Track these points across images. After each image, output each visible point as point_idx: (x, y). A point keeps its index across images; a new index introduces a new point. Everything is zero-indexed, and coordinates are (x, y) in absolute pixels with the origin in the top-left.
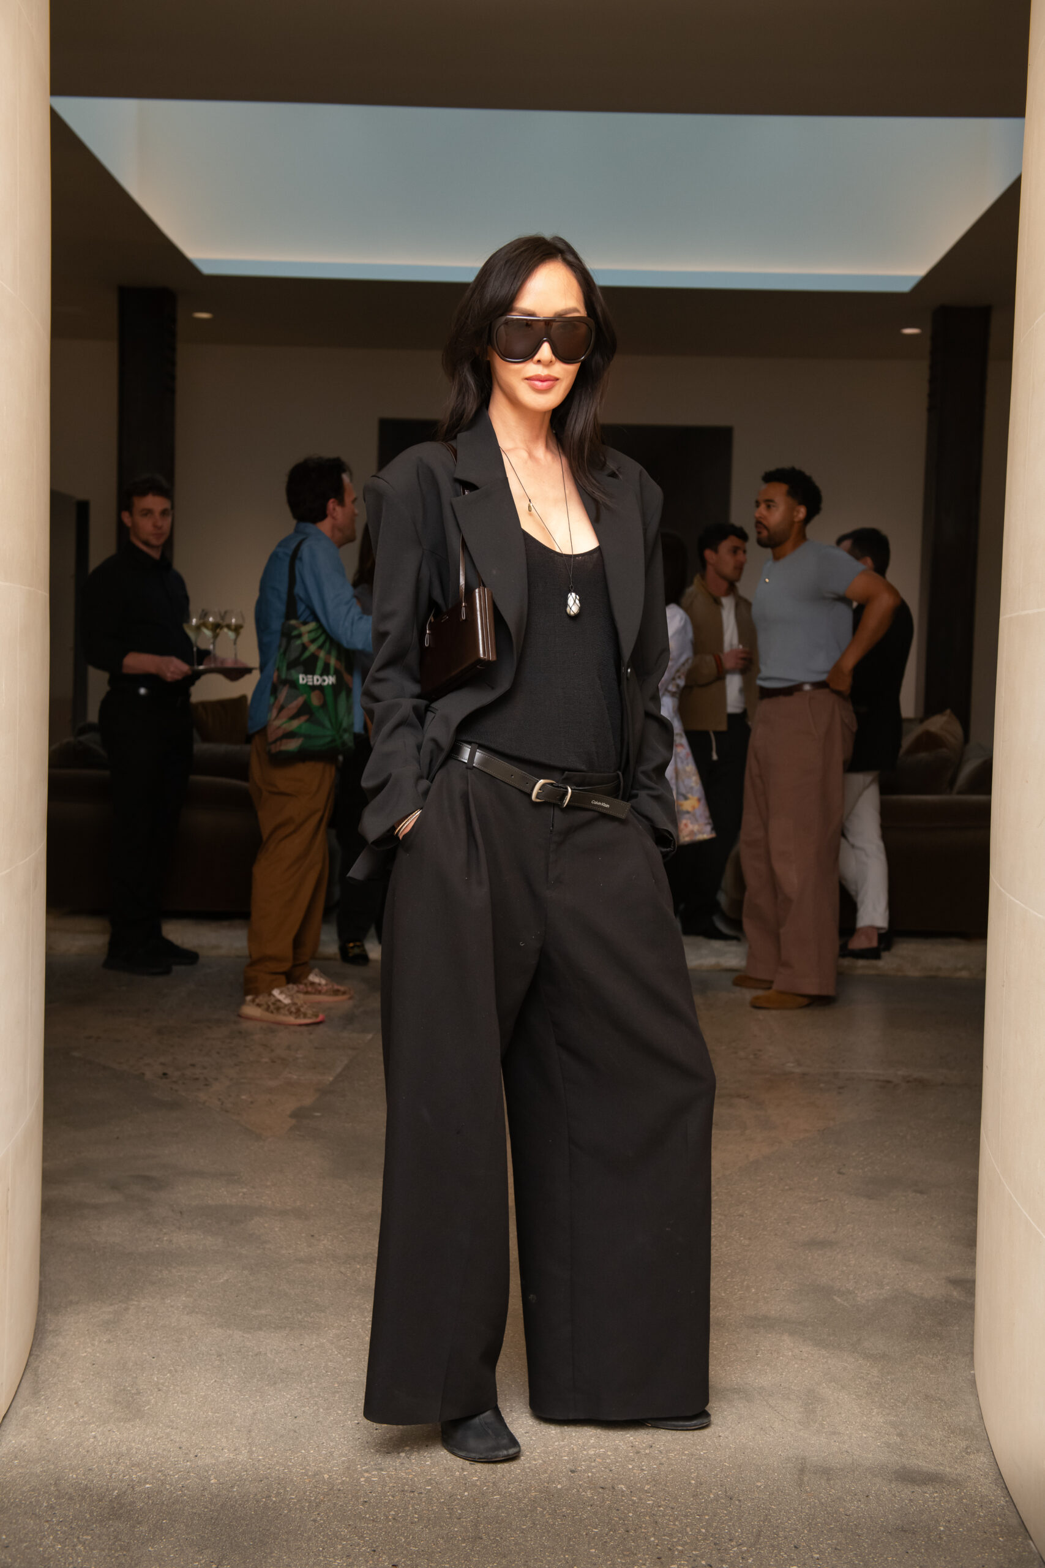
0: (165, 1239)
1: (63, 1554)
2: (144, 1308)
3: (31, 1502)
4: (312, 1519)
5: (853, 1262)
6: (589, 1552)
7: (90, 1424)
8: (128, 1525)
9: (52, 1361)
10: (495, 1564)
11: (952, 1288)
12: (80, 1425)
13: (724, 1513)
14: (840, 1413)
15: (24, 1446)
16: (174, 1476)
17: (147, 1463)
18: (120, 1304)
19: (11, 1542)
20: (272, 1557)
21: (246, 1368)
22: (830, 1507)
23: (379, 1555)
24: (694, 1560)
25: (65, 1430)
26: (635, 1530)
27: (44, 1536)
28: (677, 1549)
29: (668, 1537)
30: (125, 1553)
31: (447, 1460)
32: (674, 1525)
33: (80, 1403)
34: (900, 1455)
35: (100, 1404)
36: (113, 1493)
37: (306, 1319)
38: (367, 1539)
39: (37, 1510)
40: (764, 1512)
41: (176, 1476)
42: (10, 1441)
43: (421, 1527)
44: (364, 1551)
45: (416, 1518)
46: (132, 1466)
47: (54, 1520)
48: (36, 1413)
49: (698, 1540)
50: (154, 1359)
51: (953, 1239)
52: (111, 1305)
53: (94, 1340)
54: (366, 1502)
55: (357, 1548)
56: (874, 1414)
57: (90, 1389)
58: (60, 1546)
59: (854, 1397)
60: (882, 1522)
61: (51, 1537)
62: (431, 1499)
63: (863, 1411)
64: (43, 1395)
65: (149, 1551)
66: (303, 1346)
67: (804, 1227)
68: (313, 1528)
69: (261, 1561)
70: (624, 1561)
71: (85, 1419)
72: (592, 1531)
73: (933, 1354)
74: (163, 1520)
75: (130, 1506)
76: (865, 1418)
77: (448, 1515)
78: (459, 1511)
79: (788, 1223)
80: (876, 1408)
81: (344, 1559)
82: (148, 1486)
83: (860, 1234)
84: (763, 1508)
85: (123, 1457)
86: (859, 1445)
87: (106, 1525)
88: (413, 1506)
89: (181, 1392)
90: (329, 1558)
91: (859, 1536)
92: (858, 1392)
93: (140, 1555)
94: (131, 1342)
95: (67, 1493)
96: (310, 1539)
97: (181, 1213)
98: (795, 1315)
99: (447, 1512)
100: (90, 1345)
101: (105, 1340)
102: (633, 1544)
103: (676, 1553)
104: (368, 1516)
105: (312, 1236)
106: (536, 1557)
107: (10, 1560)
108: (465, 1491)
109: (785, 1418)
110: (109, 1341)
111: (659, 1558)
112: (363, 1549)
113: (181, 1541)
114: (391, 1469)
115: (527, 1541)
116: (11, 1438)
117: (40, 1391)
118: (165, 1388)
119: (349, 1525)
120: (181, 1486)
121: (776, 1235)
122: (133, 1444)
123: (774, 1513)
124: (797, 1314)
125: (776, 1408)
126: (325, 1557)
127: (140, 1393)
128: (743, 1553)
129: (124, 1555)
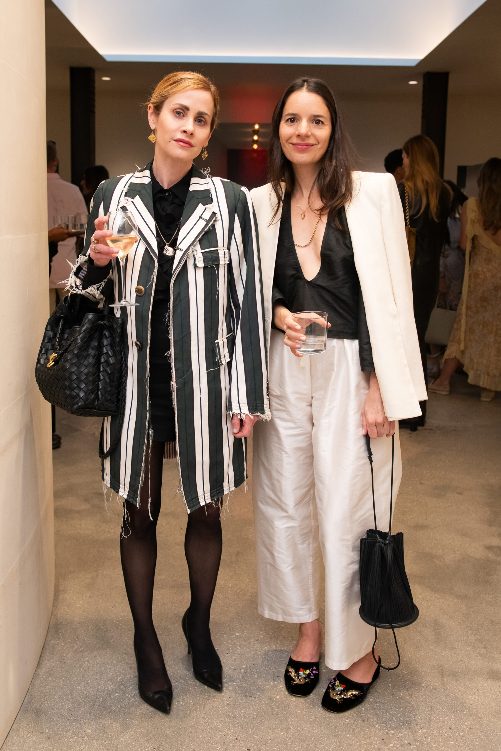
0: (112, 531)
1: (78, 743)
2: (106, 575)
3: (59, 706)
4: (202, 717)
5: (439, 538)
6: (347, 736)
7: (85, 652)
8: (109, 723)
9: (64, 610)
10: (300, 747)
11: (488, 552)
12: (80, 652)
13: (410, 706)
14: (453, 635)
15: (54, 667)
16: (129, 687)
17: (116, 679)
18: (94, 573)
19: (51, 735)
20: (185, 744)
21: (158, 614)
22: (461, 699)
23: (239, 742)
24: (401, 740)
25: (73, 656)
26: (367, 720)
27: (67, 730)
28: (391, 733)
29: (385, 724)
30: (109, 742)
31: (265, 674)
32: (386, 715)
33: (79, 637)
34: (488, 662)
35: (89, 638)
36: (100, 700)
37: (184, 581)
38: (232, 730)
39: (63, 712)
40: (429, 704)
41: (131, 688)
42: (47, 664)
43: (258, 721)
44: (232, 739)
45: (255, 715)
46: (108, 681)
47: (72, 719)
48: (58, 644)
49: (400, 726)
50: (113, 608)
51: (481, 521)
52: (90, 573)
53: (83, 596)
54: (228, 704)
55: (228, 737)
56: (469, 634)
57: (83, 628)
58: (76, 738)
59: (457, 623)
60: (489, 708)
61: (71, 731)
62: (261, 702)
63: (464, 633)
64: (61, 633)
65: (122, 741)
66: (184, 599)
67: (411, 517)
68: (203, 723)
69: (179, 747)
70: (365, 743)
71: (82, 649)
72: (346, 722)
73: (489, 594)
74: (127, 719)
75: (109, 708)
76: (466, 638)
77: (271, 713)
78: (276, 710)
79: (403, 515)
80: (470, 630)
81: (222, 745)
82: (117, 694)
83: (438, 520)
84: (429, 702)
85: (103, 675)
86: (466, 656)
87: (98, 722)
88: (252, 707)
89: (128, 629)
90: (215, 745)
91: (480, 718)
92: (459, 620)
93: (117, 744)
94: (101, 597)
95: (77, 700)
96: (203, 731)
97: (118, 515)
98: (418, 572)
99: (270, 710)
100: (81, 599)
101: (88, 596)
102: (368, 730)
103: (391, 735)
104: (230, 714)
105: (182, 529)
106: (320, 741)
107: (51, 747)
108: (277, 695)
109: (427, 639)
110: (90, 597)
111: (383, 740)
112: (231, 738)
113: (137, 733)
114: (238, 681)
115: (314, 730)
116: (46, 662)
117: (59, 630)
118: (120, 627)
119: (222, 721)
120: (133, 694)
121: (399, 522)
122: (107, 666)
123: (434, 705)
124: (419, 571)
125: (421, 633)
126: (212, 744)
127: (108, 630)
128: (424, 734)
129: (109, 744)
